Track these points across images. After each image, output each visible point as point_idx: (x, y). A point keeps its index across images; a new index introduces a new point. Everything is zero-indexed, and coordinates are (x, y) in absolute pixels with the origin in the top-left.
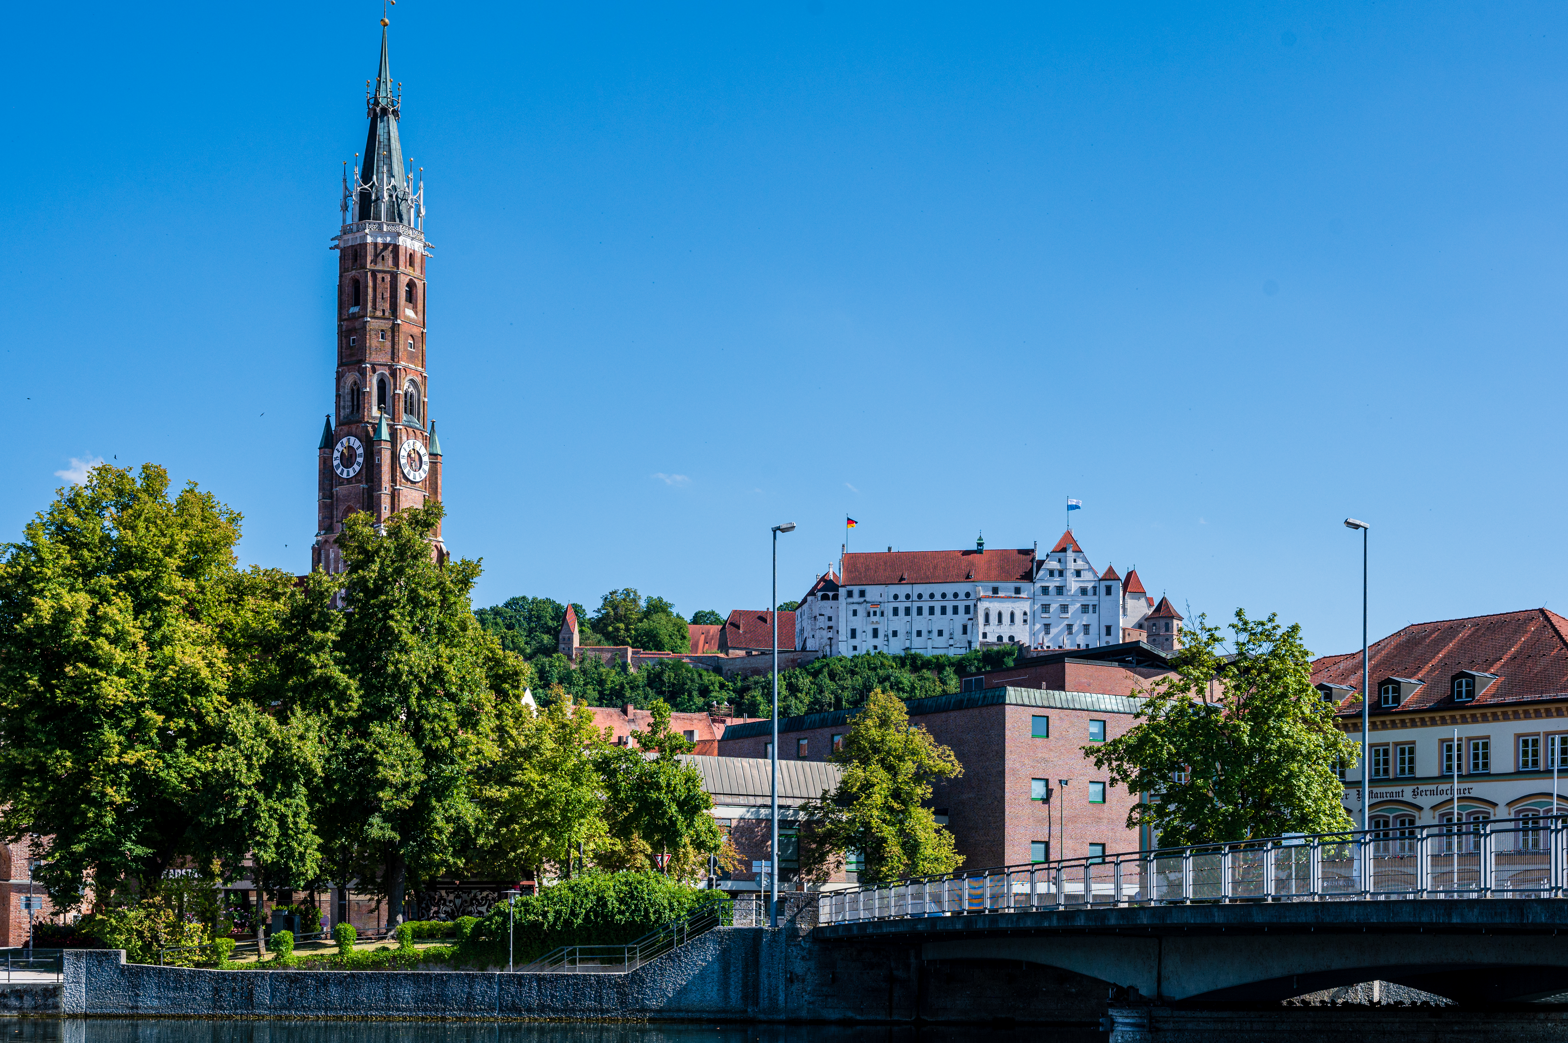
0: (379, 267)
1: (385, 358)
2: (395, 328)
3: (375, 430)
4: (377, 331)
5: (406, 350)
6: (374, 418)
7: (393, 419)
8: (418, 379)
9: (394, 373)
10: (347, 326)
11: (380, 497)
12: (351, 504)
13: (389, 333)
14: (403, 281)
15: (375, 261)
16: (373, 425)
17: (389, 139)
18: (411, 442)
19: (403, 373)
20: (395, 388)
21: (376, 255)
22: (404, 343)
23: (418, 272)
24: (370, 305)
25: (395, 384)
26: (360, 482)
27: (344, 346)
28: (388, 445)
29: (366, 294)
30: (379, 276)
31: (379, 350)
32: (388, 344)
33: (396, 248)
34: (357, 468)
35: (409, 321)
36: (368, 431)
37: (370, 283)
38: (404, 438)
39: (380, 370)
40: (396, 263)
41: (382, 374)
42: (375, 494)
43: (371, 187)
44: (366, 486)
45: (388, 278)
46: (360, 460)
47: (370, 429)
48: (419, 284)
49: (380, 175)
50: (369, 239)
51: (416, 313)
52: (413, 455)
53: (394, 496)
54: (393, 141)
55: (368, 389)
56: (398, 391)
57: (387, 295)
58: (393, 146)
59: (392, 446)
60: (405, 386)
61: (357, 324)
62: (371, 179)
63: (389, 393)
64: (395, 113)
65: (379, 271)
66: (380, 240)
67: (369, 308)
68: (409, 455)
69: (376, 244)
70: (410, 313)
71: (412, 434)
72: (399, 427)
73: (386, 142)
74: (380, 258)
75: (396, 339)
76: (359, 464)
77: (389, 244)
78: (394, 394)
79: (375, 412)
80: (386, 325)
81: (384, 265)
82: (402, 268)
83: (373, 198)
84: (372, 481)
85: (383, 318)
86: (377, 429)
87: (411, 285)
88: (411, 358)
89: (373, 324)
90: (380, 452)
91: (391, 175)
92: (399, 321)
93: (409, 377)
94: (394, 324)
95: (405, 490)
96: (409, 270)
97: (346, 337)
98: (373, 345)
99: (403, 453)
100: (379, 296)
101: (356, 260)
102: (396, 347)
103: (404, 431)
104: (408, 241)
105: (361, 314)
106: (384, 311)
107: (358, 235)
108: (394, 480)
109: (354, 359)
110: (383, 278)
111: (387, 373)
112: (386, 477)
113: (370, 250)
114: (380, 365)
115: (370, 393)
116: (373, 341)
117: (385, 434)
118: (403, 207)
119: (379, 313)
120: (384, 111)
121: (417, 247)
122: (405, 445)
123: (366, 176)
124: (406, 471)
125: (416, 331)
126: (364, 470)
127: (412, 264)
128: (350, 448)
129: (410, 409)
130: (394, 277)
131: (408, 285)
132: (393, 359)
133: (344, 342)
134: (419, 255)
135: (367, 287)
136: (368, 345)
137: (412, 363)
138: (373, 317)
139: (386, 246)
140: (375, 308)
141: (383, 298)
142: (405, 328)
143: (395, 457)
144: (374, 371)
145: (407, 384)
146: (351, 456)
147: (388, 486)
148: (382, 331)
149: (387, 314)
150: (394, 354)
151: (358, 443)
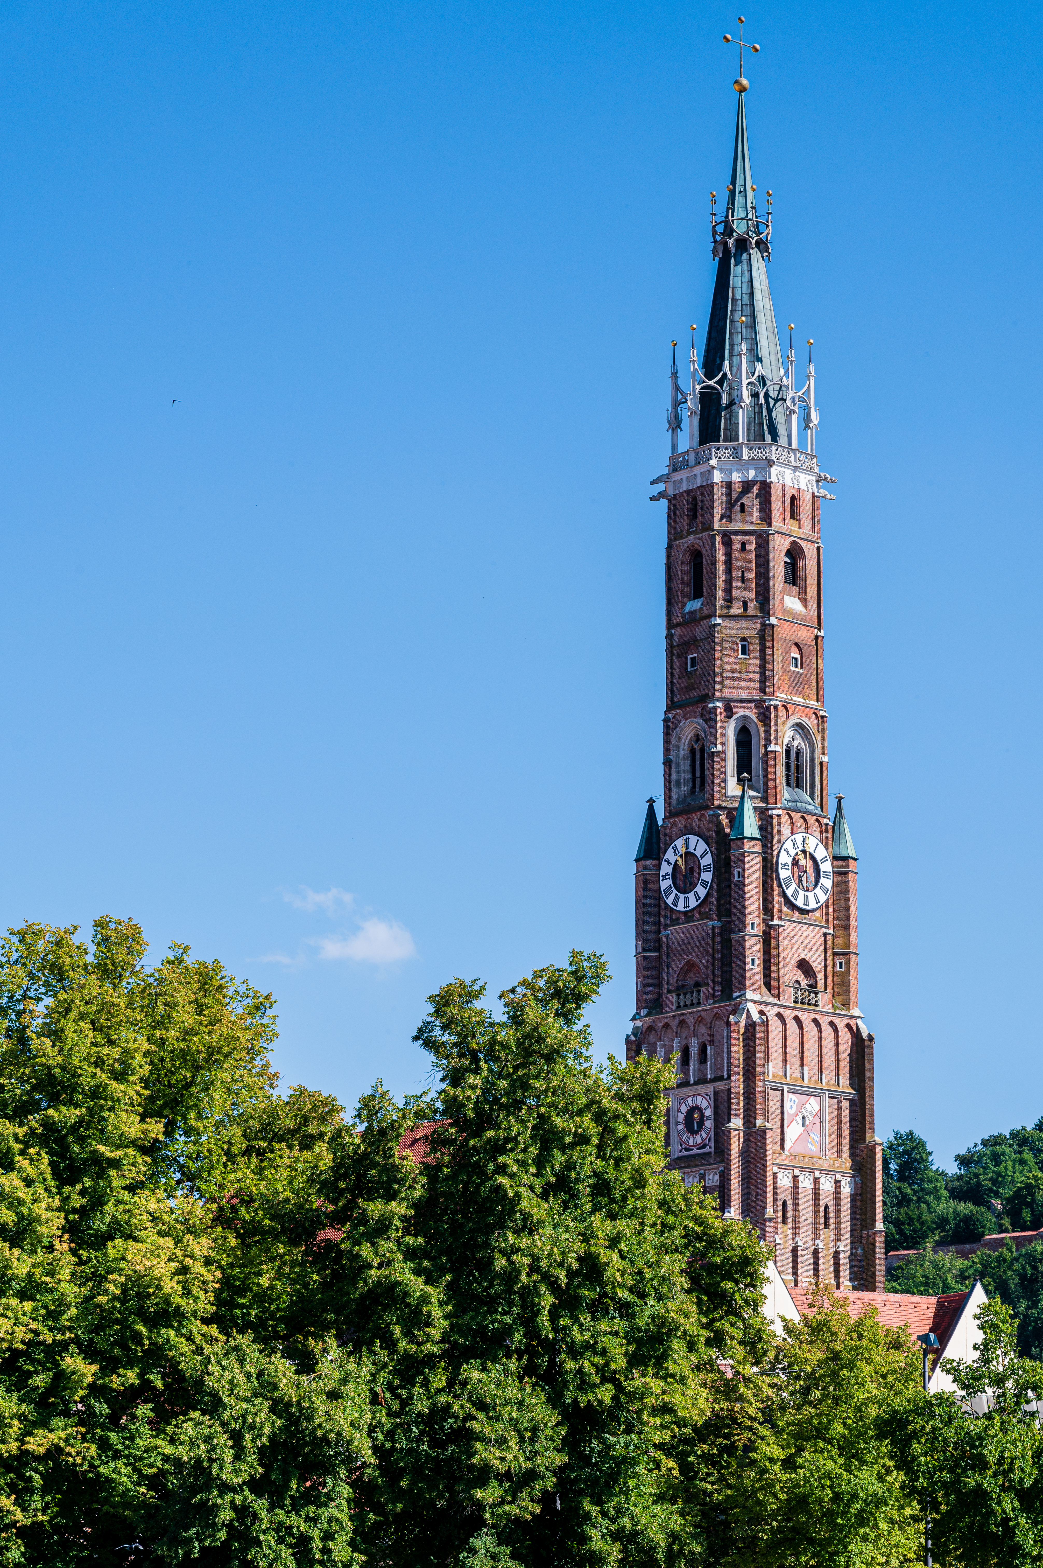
0: (736, 525)
1: (749, 689)
2: (765, 634)
3: (732, 822)
4: (733, 641)
5: (786, 671)
6: (731, 799)
7: (765, 799)
8: (810, 723)
9: (764, 716)
10: (681, 637)
11: (744, 941)
12: (693, 957)
13: (756, 644)
14: (779, 546)
15: (727, 516)
16: (729, 812)
17: (751, 294)
18: (799, 837)
19: (782, 712)
20: (768, 742)
21: (730, 505)
22: (782, 658)
23: (806, 529)
24: (720, 594)
25: (768, 735)
26: (708, 916)
27: (677, 672)
28: (757, 847)
29: (714, 576)
30: (736, 541)
31: (737, 676)
32: (754, 662)
33: (766, 488)
34: (702, 891)
35: (791, 619)
36: (719, 825)
37: (720, 556)
38: (786, 831)
39: (740, 712)
40: (766, 517)
41: (745, 717)
42: (735, 934)
43: (720, 382)
44: (717, 923)
45: (752, 543)
46: (707, 875)
47: (723, 819)
48: (809, 551)
49: (736, 360)
50: (717, 477)
51: (804, 603)
52: (802, 862)
53: (769, 937)
54: (757, 294)
55: (719, 748)
56: (772, 747)
57: (751, 574)
58: (758, 304)
59: (763, 846)
60: (786, 736)
61: (699, 631)
62: (719, 368)
63: (757, 752)
64: (761, 246)
65: (737, 533)
66: (736, 477)
67: (720, 601)
68: (795, 862)
69: (729, 485)
70: (792, 603)
71: (800, 823)
72: (775, 812)
73: (746, 299)
74: (737, 507)
75: (769, 653)
76: (704, 883)
77: (753, 483)
78: (767, 752)
79: (733, 788)
80: (750, 629)
81: (744, 521)
82: (776, 523)
83: (724, 401)
84: (728, 913)
85: (745, 616)
86: (736, 819)
87: (794, 553)
88: (796, 684)
89: (726, 629)
90: (741, 861)
91: (755, 358)
92: (773, 620)
93: (793, 720)
94: (764, 626)
95: (788, 926)
96: (790, 526)
97: (679, 656)
98: (728, 667)
99: (784, 858)
100: (737, 577)
101: (695, 517)
102: (769, 667)
103: (785, 818)
104: (788, 473)
105: (706, 612)
106: (745, 603)
107: (698, 471)
108: (767, 909)
109: (694, 694)
110: (743, 545)
111: (753, 716)
112: (753, 904)
113: (719, 495)
114: (741, 701)
115: (722, 754)
116: (727, 660)
117: (752, 824)
118: (778, 414)
119: (737, 609)
120: (742, 244)
121: (804, 483)
122: (788, 845)
123: (711, 363)
124: (790, 892)
125: (805, 635)
126: (715, 894)
127: (794, 514)
128: (688, 856)
129: (794, 781)
130: (763, 541)
131: (788, 553)
132: (762, 690)
133: (677, 664)
134: (808, 497)
135: (714, 562)
136: (717, 667)
137: (798, 693)
138: (727, 617)
139: (747, 486)
140: (729, 599)
141: (743, 581)
142: (783, 632)
143: (769, 867)
144: (730, 713)
145: (789, 735)
146: (690, 871)
147: (757, 921)
148: (744, 639)
149: (751, 609)
150: (765, 681)
151: (702, 847)
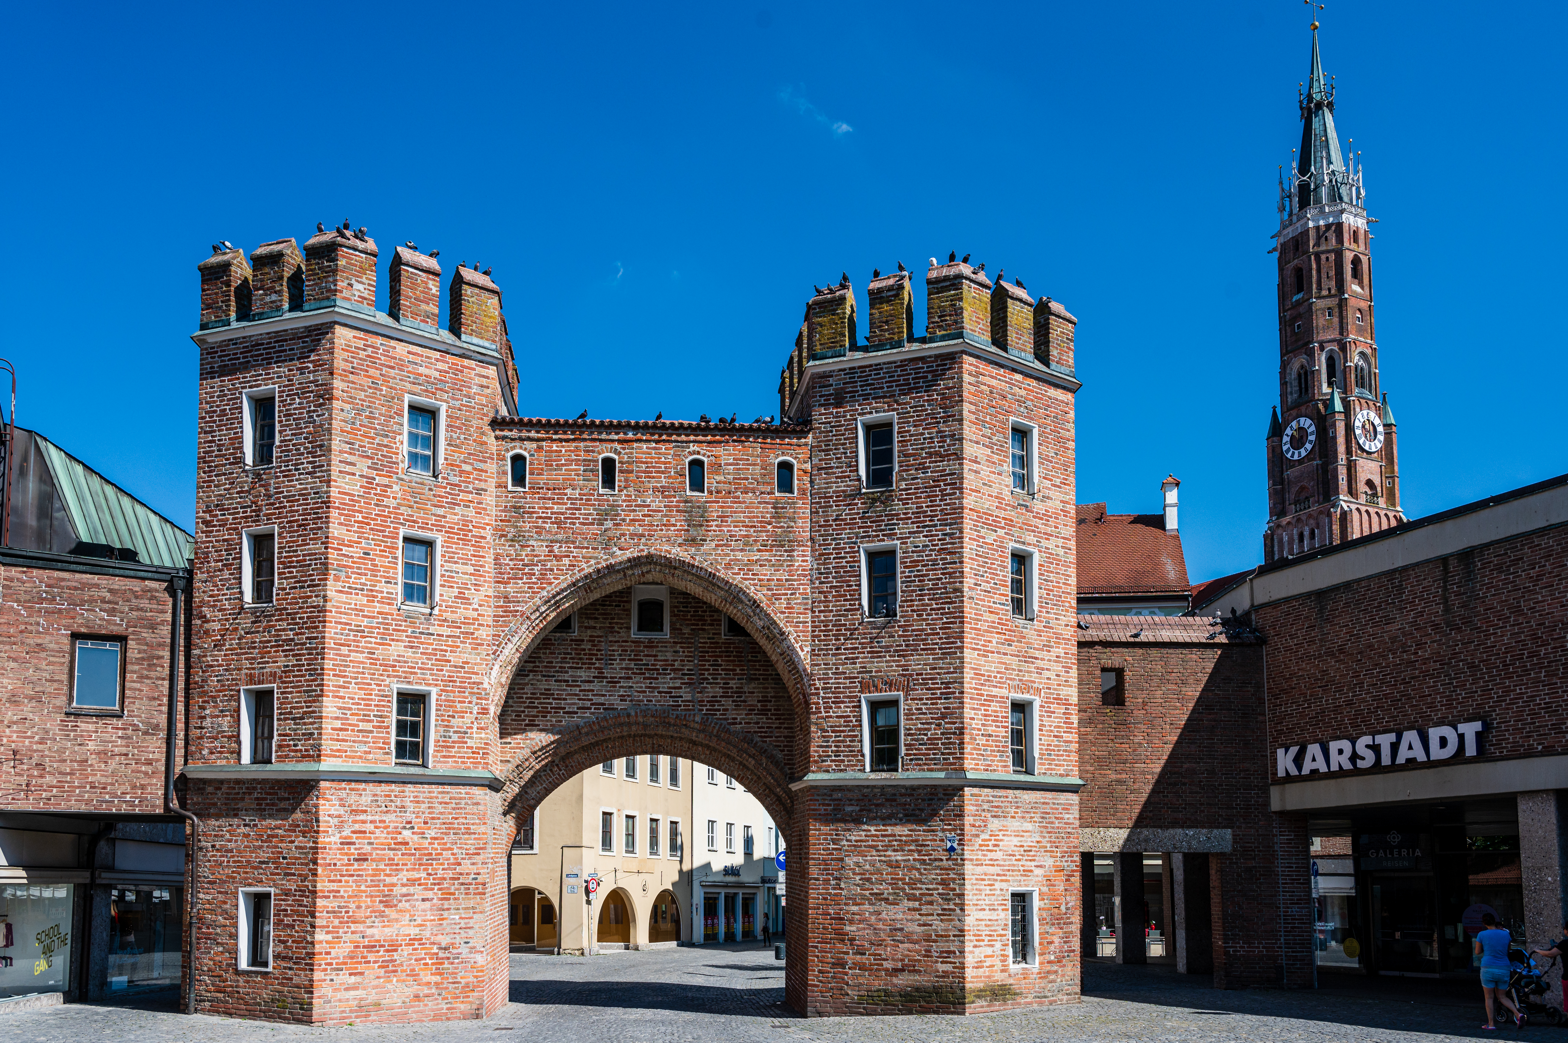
0: (1323, 248)
1: (1333, 334)
2: (1342, 304)
3: (1326, 407)
4: (1323, 310)
5: (1354, 324)
6: (1326, 394)
7: (1345, 392)
8: (1368, 351)
9: (1343, 347)
10: (1291, 314)
11: (1336, 469)
12: (1305, 483)
13: (1337, 310)
14: (1349, 256)
15: (1317, 244)
16: (1324, 402)
17: (1325, 130)
18: (1365, 412)
19: (1353, 346)
20: (1345, 362)
21: (1319, 238)
22: (1352, 317)
23: (1362, 248)
24: (1314, 286)
25: (1345, 358)
26: (1314, 459)
27: (1289, 333)
28: (1342, 417)
29: (1311, 276)
30: (1323, 257)
31: (1326, 328)
32: (1336, 320)
33: (1339, 226)
34: (1309, 446)
35: (1356, 296)
36: (1319, 410)
37: (1314, 266)
38: (1358, 409)
39: (1329, 347)
40: (1340, 242)
41: (1332, 350)
42: (1331, 467)
43: (1310, 178)
44: (1319, 462)
45: (1332, 257)
46: (1312, 438)
47: (1321, 406)
48: (1364, 259)
49: (1318, 165)
50: (1311, 224)
51: (1362, 288)
52: (1367, 426)
53: (1351, 467)
54: (1329, 131)
55: (1316, 368)
56: (1349, 364)
57: (1332, 273)
58: (1329, 136)
59: (1346, 416)
60: (1355, 360)
61: (1303, 308)
62: (1309, 170)
63: (1339, 368)
64: (1330, 105)
65: (1323, 252)
66: (1322, 223)
67: (1314, 290)
68: (1363, 426)
69: (1317, 228)
70: (1356, 288)
71: (1365, 405)
72: (1351, 399)
73: (1322, 133)
74: (1323, 239)
75: (1344, 313)
76: (1311, 442)
77: (1332, 224)
78: (1345, 367)
79: (1325, 389)
80: (1333, 302)
81: (1327, 245)
82: (1346, 244)
83: (1312, 187)
84: (1326, 456)
85: (1330, 296)
86: (1329, 403)
87: (1356, 261)
88: (1360, 331)
89: (1319, 304)
90: (1334, 425)
91: (1330, 162)
92: (1346, 296)
93: (1359, 350)
94: (1341, 300)
95: (1361, 460)
96: (1353, 246)
97: (1290, 325)
98: (1320, 324)
99: (1358, 424)
100: (1324, 276)
101: (1297, 249)
102: (1344, 322)
103: (1357, 402)
104: (1352, 218)
105: (1306, 297)
106: (1329, 289)
107: (1298, 225)
108: (1349, 452)
109: (1301, 341)
110: (1327, 258)
111: (1336, 348)
112: (1341, 448)
113: (1312, 234)
114: (1329, 341)
115: (1319, 371)
116: (1320, 321)
117: (1338, 406)
118: (1344, 190)
119: (1325, 293)
120: (1319, 106)
121: (1360, 223)
122: (1359, 416)
123: (1304, 168)
124: (1361, 442)
125: (1364, 305)
126: (1317, 448)
127: (1356, 240)
128: (1301, 429)
129: (1361, 383)
130: (1339, 254)
131: (1353, 262)
132: (1341, 333)
133: (1288, 329)
134: (1362, 232)
135: (1311, 269)
136: (1315, 324)
137: (1361, 336)
138: (1319, 297)
139: (1328, 227)
140: (1320, 288)
141: (1328, 277)
142: (1353, 302)
143: (1349, 429)
144: (1322, 349)
145: (1357, 358)
146: (1302, 437)
147: (1344, 457)
148: (1329, 308)
149: (1333, 292)
150: (1343, 329)
151: (1309, 421)
